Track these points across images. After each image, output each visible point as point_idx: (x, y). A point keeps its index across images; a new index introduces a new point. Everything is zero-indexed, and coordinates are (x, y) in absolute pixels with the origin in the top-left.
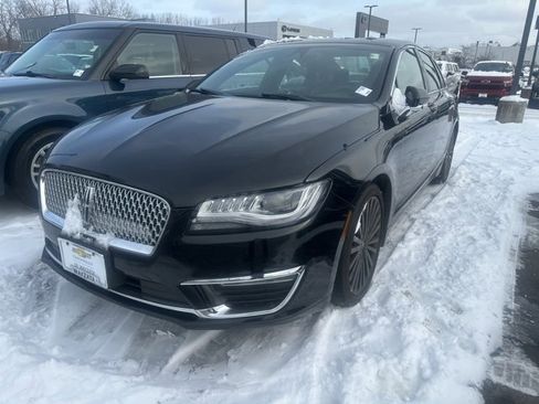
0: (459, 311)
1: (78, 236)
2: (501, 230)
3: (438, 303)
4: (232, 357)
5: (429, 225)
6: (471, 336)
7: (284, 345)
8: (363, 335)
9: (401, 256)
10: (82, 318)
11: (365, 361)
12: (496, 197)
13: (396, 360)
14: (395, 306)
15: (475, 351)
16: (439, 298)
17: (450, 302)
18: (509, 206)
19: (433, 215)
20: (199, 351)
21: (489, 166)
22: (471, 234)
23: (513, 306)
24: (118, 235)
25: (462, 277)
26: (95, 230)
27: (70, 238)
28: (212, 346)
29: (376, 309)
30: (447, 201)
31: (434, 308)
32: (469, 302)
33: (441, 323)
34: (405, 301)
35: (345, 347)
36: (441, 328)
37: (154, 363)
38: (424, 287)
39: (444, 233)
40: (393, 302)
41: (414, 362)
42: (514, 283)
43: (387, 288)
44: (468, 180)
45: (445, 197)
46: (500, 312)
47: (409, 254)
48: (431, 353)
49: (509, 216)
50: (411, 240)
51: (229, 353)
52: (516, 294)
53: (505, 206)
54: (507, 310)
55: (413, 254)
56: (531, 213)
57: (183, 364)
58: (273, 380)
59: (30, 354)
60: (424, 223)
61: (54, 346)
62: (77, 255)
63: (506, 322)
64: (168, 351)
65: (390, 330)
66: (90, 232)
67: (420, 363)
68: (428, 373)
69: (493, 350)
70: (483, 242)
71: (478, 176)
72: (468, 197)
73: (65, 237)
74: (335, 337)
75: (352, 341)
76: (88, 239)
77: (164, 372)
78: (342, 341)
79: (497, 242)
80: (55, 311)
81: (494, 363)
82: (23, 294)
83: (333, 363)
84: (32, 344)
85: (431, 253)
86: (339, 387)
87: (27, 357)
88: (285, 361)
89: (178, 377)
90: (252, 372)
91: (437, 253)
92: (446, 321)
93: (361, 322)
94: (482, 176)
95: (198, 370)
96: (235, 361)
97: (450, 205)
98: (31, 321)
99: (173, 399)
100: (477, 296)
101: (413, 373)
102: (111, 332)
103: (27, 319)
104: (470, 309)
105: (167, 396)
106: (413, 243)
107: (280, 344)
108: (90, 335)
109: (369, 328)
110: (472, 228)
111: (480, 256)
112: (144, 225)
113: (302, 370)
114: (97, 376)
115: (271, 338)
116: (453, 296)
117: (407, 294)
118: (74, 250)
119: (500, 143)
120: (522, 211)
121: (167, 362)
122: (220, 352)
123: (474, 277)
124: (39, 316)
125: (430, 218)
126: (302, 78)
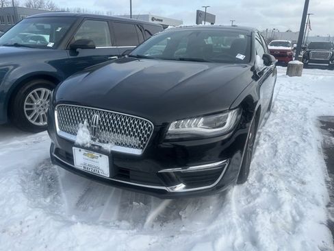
0: (303, 183)
1: (89, 145)
2: (310, 137)
3: (290, 179)
4: (183, 216)
5: (269, 136)
6: (313, 196)
7: (211, 207)
8: (255, 199)
9: (260, 154)
10: (82, 197)
11: (263, 213)
12: (301, 119)
13: (278, 212)
14: (267, 182)
15: (318, 205)
16: (290, 177)
17: (297, 178)
18: (310, 124)
19: (270, 130)
20: (161, 213)
21: (291, 101)
22: (295, 140)
23: (329, 179)
24: (117, 144)
25: (298, 164)
26: (100, 141)
27: (82, 147)
28: (168, 210)
29: (257, 184)
30: (275, 121)
31: (290, 182)
32: (308, 178)
33: (295, 190)
34: (272, 179)
35: (246, 206)
36: (296, 193)
37: (138, 222)
38: (280, 170)
39: (280, 140)
40: (266, 180)
41: (288, 212)
42: (326, 167)
43: (259, 172)
44: (282, 110)
45: (273, 120)
46: (323, 183)
47: (264, 153)
48: (296, 207)
49: (312, 129)
50: (263, 144)
51: (180, 213)
52: (329, 173)
53: (308, 123)
54: (327, 182)
55: (266, 152)
56: (322, 127)
57: (155, 221)
58: (213, 227)
59: (60, 221)
60: (266, 134)
61: (71, 216)
62: (87, 157)
63: (329, 188)
64: (143, 214)
65: (270, 195)
66: (97, 143)
67: (291, 213)
68: (298, 218)
69: (327, 204)
70: (302, 144)
71: (287, 107)
72: (285, 119)
73: (78, 146)
74: (239, 202)
75: (249, 203)
76: (96, 147)
77: (145, 227)
78: (243, 203)
79: (310, 144)
80: (63, 194)
81: (329, 211)
82: (39, 185)
83: (243, 216)
84: (58, 215)
85: (276, 151)
86: (252, 229)
87: (59, 223)
88: (215, 217)
89: (155, 229)
90: (198, 223)
91: (280, 151)
92: (298, 189)
93: (252, 191)
94: (289, 107)
95: (165, 224)
96: (185, 218)
97: (277, 124)
98: (51, 201)
99: (157, 242)
100: (310, 174)
101: (289, 219)
102: (103, 205)
103: (48, 200)
104: (309, 182)
105: (154, 240)
106: (264, 146)
107: (209, 207)
108: (91, 208)
109: (258, 195)
110: (294, 136)
111: (304, 151)
112: (136, 137)
113: (227, 221)
114: (108, 231)
115: (201, 203)
116: (298, 175)
117: (271, 175)
118: (84, 154)
119: (292, 88)
120: (316, 126)
121: (145, 221)
122: (174, 213)
123: (305, 164)
124: (54, 198)
125: (269, 132)
126: (185, 49)
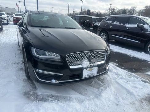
73: (86, 68)
76: (92, 66)
118: (88, 70)
